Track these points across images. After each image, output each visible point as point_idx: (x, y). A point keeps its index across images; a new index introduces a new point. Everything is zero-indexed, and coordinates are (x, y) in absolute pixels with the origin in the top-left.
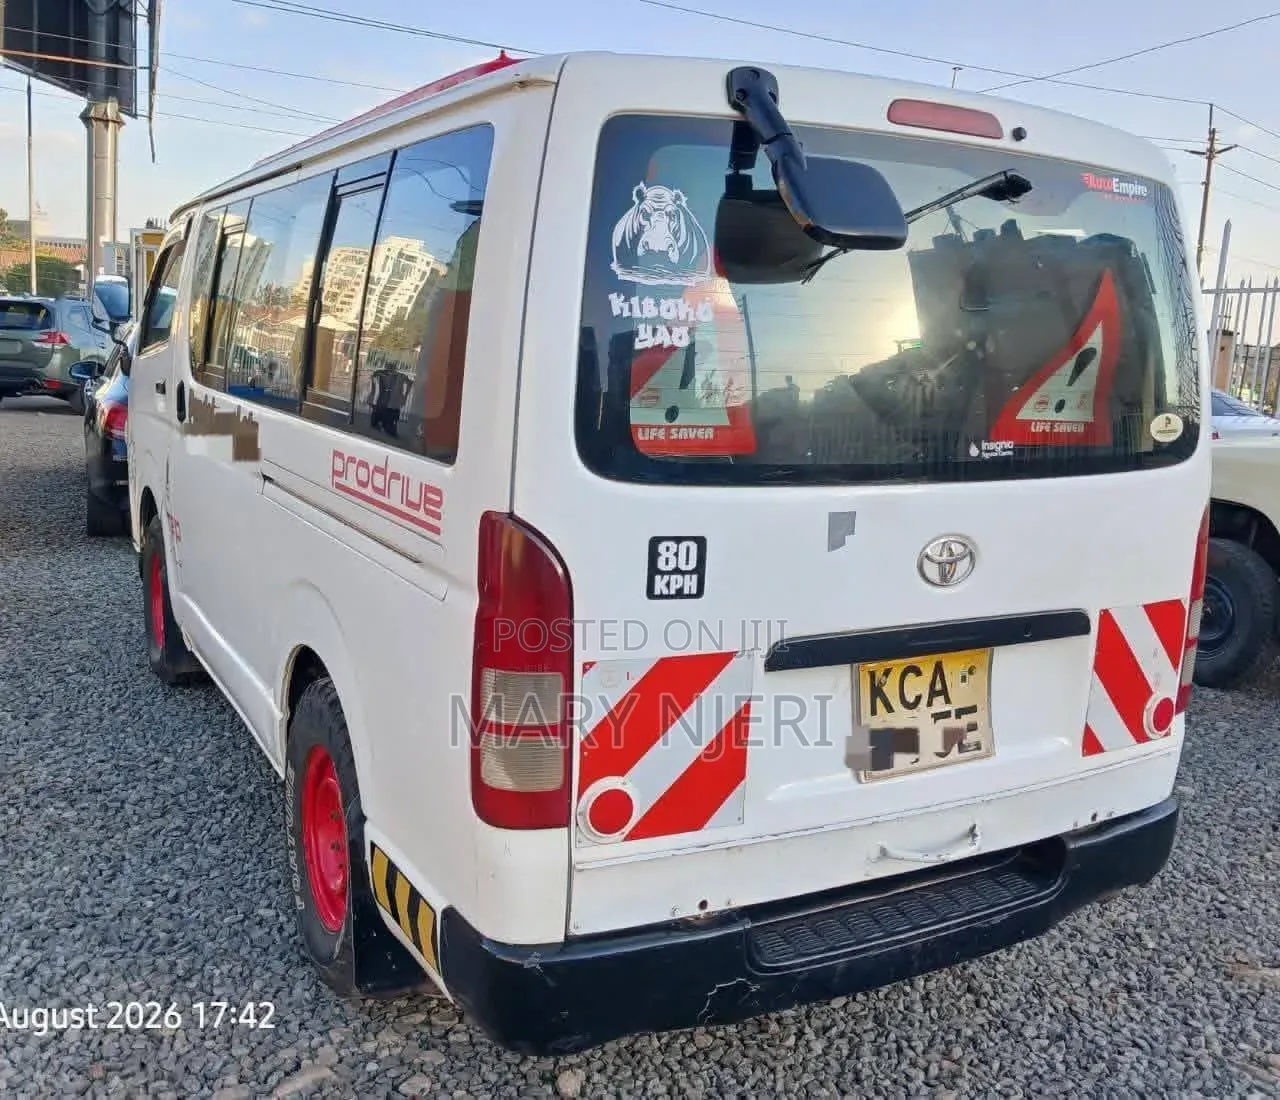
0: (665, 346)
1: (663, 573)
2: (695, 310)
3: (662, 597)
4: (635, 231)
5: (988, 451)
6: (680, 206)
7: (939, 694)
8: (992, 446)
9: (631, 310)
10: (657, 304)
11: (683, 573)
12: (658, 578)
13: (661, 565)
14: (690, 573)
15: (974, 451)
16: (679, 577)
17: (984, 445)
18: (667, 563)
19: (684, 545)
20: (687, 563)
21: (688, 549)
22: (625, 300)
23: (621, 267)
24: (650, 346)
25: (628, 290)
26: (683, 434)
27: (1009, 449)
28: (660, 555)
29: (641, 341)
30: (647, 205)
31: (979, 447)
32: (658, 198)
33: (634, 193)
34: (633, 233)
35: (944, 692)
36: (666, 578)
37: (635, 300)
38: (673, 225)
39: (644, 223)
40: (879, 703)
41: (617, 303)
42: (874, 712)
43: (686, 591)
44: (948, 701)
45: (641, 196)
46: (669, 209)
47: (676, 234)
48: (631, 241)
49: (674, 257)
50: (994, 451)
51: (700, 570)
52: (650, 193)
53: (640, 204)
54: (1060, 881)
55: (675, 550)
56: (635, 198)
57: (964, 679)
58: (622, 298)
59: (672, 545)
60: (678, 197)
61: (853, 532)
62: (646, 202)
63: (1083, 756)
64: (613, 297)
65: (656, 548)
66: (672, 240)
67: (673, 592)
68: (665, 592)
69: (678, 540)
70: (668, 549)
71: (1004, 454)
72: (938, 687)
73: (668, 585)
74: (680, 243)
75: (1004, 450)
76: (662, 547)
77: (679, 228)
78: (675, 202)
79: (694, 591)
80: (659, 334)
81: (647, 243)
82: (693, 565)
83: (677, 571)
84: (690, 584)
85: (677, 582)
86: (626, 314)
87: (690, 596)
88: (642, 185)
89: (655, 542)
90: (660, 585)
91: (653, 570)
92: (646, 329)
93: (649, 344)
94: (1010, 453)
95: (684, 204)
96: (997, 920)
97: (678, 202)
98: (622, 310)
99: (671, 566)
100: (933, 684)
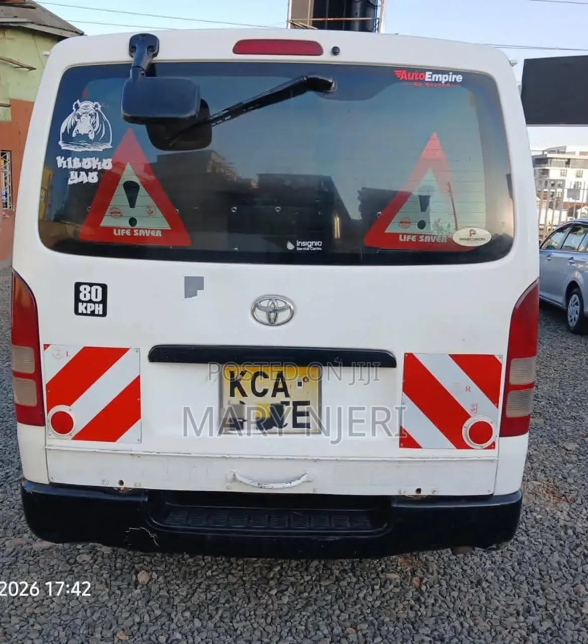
0: (84, 183)
1: (83, 302)
2: (101, 164)
3: (82, 314)
4: (73, 125)
5: (300, 247)
6: (97, 110)
7: (281, 390)
8: (304, 244)
9: (67, 164)
10: (81, 161)
11: (95, 303)
12: (80, 304)
13: (82, 297)
14: (99, 303)
15: (290, 246)
16: (92, 305)
17: (298, 243)
18: (85, 297)
19: (94, 288)
20: (96, 297)
21: (97, 290)
22: (64, 160)
23: (64, 143)
24: (76, 183)
25: (67, 154)
26: (142, 233)
27: (319, 247)
28: (81, 292)
29: (71, 180)
30: (80, 112)
31: (294, 244)
32: (86, 107)
33: (74, 106)
34: (71, 125)
35: (285, 390)
36: (85, 304)
37: (69, 159)
38: (93, 120)
39: (77, 120)
40: (236, 390)
41: (60, 161)
42: (232, 394)
43: (96, 313)
44: (287, 395)
45: (77, 107)
46: (91, 112)
47: (93, 125)
48: (69, 129)
49: (92, 137)
50: (306, 247)
51: (104, 302)
52: (82, 105)
53: (76, 111)
54: (385, 525)
55: (89, 290)
56: (74, 108)
57: (300, 384)
58: (63, 158)
59: (88, 288)
60: (96, 106)
61: (202, 288)
62: (79, 110)
63: (400, 447)
64: (58, 158)
65: (79, 289)
66: (91, 128)
67: (89, 312)
68: (85, 312)
69: (91, 285)
70: (85, 289)
71: (314, 249)
72: (281, 386)
73: (86, 308)
74: (96, 129)
75: (314, 246)
76: (82, 288)
77: (96, 122)
78: (94, 109)
79: (101, 313)
80: (81, 176)
81: (78, 130)
82: (100, 298)
83: (90, 301)
84: (99, 309)
85: (91, 307)
86: (64, 166)
87: (98, 315)
88: (78, 101)
89: (78, 285)
90: (81, 307)
91: (77, 300)
92: (74, 174)
93: (76, 182)
94: (320, 249)
95: (100, 110)
96: (331, 538)
97: (96, 108)
98: (62, 165)
99: (88, 298)
100: (276, 384)
